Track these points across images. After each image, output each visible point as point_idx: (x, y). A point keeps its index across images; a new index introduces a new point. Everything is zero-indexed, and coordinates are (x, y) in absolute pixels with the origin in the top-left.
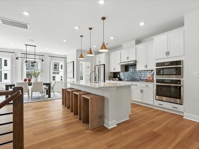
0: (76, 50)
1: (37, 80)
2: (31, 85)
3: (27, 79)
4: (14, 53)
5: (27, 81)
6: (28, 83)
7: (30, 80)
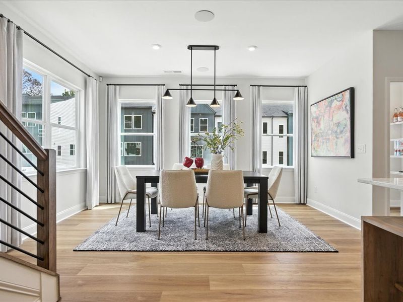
0: (372, 31)
1: (220, 164)
2: (203, 180)
3: (194, 159)
4: (164, 85)
5: (194, 165)
6: (196, 173)
7: (200, 163)
